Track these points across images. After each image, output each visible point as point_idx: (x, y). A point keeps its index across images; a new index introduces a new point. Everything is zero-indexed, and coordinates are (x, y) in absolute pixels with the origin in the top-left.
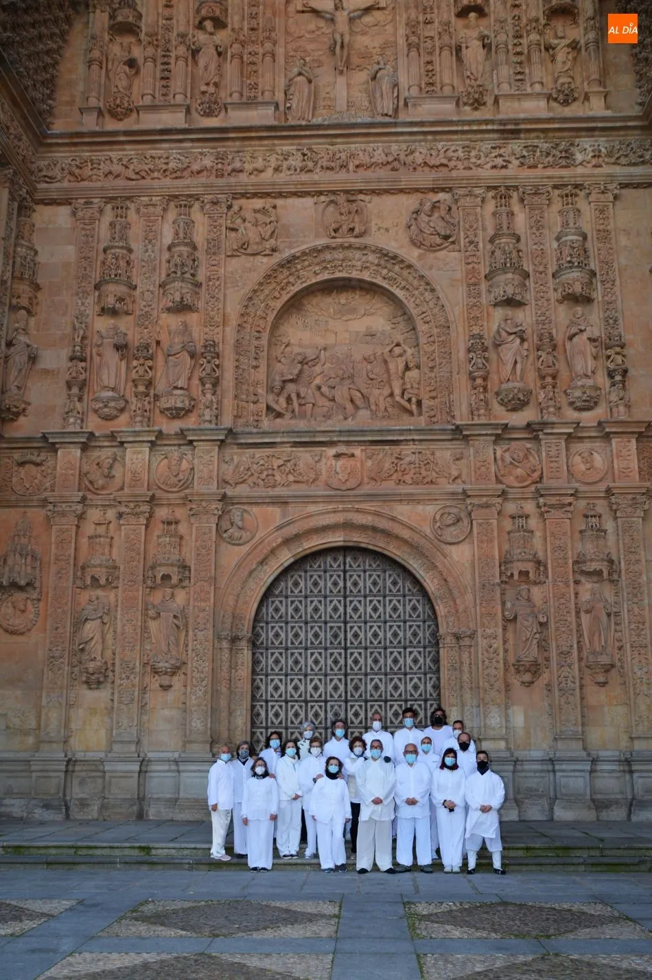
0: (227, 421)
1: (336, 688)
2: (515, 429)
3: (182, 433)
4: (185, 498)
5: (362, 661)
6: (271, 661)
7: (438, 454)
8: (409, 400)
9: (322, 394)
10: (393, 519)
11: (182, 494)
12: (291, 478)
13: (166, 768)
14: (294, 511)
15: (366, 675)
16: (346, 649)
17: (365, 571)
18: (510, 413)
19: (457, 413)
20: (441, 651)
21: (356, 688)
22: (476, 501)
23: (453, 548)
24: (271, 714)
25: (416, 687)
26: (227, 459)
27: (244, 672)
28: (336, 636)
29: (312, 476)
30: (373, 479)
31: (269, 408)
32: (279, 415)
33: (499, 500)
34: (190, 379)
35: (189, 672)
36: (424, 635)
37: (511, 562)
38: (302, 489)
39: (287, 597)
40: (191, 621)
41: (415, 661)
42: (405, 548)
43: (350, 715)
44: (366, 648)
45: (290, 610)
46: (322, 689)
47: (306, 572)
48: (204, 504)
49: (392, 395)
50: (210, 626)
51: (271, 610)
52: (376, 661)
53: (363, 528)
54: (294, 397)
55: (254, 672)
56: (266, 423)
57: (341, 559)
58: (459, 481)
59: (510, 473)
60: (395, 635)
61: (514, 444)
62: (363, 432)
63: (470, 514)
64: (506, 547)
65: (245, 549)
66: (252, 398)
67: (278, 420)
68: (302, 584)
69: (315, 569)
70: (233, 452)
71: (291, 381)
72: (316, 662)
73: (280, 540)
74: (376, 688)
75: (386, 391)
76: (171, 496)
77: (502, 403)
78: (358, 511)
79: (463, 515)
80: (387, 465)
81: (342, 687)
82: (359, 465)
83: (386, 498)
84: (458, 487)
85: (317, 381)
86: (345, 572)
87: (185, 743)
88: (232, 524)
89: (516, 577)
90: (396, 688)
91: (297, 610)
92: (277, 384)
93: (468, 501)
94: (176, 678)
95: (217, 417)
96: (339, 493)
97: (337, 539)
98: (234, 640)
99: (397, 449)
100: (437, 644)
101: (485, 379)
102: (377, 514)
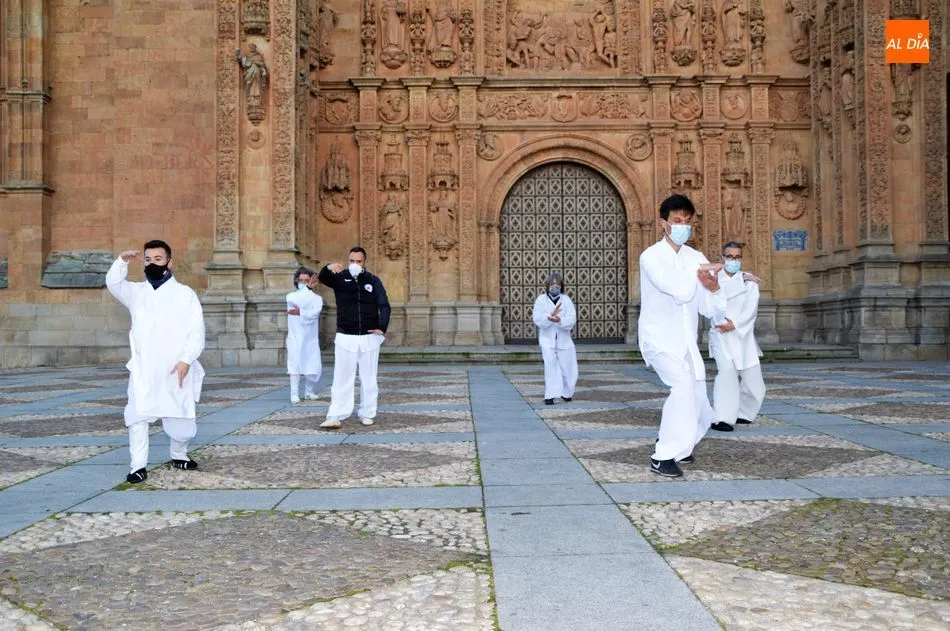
0: (480, 71)
1: (556, 259)
2: (685, 80)
3: (450, 80)
4: (454, 126)
5: (574, 241)
6: (511, 241)
7: (630, 96)
8: (608, 56)
9: (545, 50)
10: (598, 143)
11: (451, 124)
12: (527, 113)
13: (446, 312)
14: (530, 137)
15: (577, 250)
16: (563, 232)
17: (576, 179)
18: (680, 68)
19: (643, 67)
20: (629, 234)
21: (570, 259)
22: (656, 131)
23: (639, 163)
24: (512, 277)
25: (611, 259)
26: (481, 98)
27: (495, 248)
28: (556, 224)
29: (542, 110)
30: (585, 114)
31: (508, 61)
32: (514, 65)
33: (673, 131)
34: (452, 38)
35: (460, 248)
36: (617, 223)
37: (680, 174)
38: (535, 121)
39: (522, 197)
40: (461, 213)
41: (610, 241)
42: (607, 164)
43: (566, 277)
44: (577, 232)
45: (525, 205)
46: (547, 260)
47: (535, 179)
48: (468, 131)
49: (595, 51)
50: (474, 217)
51: (511, 205)
52: (583, 241)
53: (577, 149)
54: (525, 51)
55: (501, 248)
56: (508, 72)
57: (559, 170)
58: (643, 116)
59: (680, 111)
60: (597, 223)
61: (684, 89)
62: (579, 81)
63: (652, 140)
64: (676, 163)
65: (495, 163)
66: (497, 53)
67: (515, 70)
68: (532, 188)
69: (541, 178)
70: (485, 94)
71: (524, 40)
72: (543, 241)
73: (519, 157)
74: (584, 259)
75: (592, 49)
76: (442, 125)
77: (676, 60)
78: (574, 137)
79: (647, 141)
80: (594, 104)
81: (560, 258)
82: (575, 104)
83: (594, 128)
84: (644, 121)
85: (541, 40)
86: (562, 179)
87: (459, 295)
88: (486, 146)
89: (682, 184)
90: (597, 259)
91: (529, 205)
92: (514, 41)
93: (652, 131)
94: (450, 252)
95: (473, 67)
96: (562, 124)
97: (558, 156)
98: (489, 226)
99: (602, 93)
100: (626, 229)
101: (664, 42)
102: (587, 139)
